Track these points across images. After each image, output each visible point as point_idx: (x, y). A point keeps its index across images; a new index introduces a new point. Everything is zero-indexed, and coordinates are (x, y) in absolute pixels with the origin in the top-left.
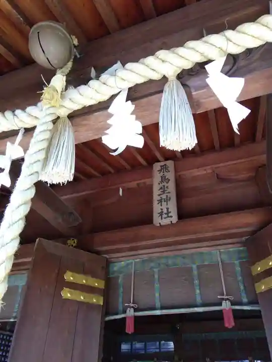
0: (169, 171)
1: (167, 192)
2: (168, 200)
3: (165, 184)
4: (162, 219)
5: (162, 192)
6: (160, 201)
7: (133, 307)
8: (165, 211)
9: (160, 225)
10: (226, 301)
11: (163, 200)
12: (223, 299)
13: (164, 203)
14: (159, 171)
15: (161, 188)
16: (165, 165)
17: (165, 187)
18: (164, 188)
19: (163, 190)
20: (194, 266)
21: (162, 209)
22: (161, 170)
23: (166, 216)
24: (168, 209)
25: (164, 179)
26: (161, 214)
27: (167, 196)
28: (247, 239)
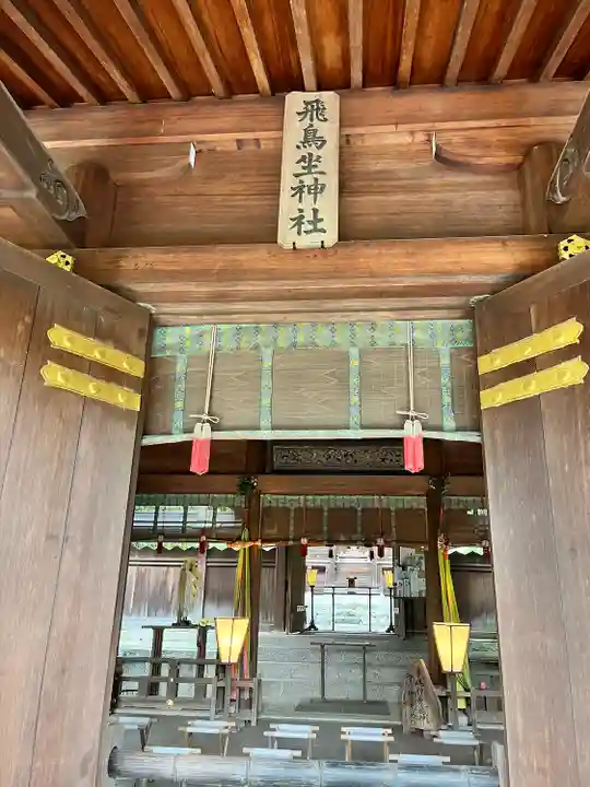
0: (326, 120)
1: (316, 170)
2: (317, 189)
3: (313, 149)
4: (299, 233)
5: (304, 168)
6: (299, 190)
7: (208, 421)
8: (309, 216)
9: (294, 248)
10: (412, 420)
11: (306, 189)
12: (407, 417)
13: (308, 198)
14: (299, 114)
15: (303, 159)
16: (317, 101)
17: (314, 158)
18: (310, 160)
19: (308, 162)
20: (354, 352)
21: (301, 211)
22: (306, 113)
23: (311, 227)
24: (315, 211)
25: (310, 137)
26: (299, 221)
27: (316, 180)
28: (481, 301)
